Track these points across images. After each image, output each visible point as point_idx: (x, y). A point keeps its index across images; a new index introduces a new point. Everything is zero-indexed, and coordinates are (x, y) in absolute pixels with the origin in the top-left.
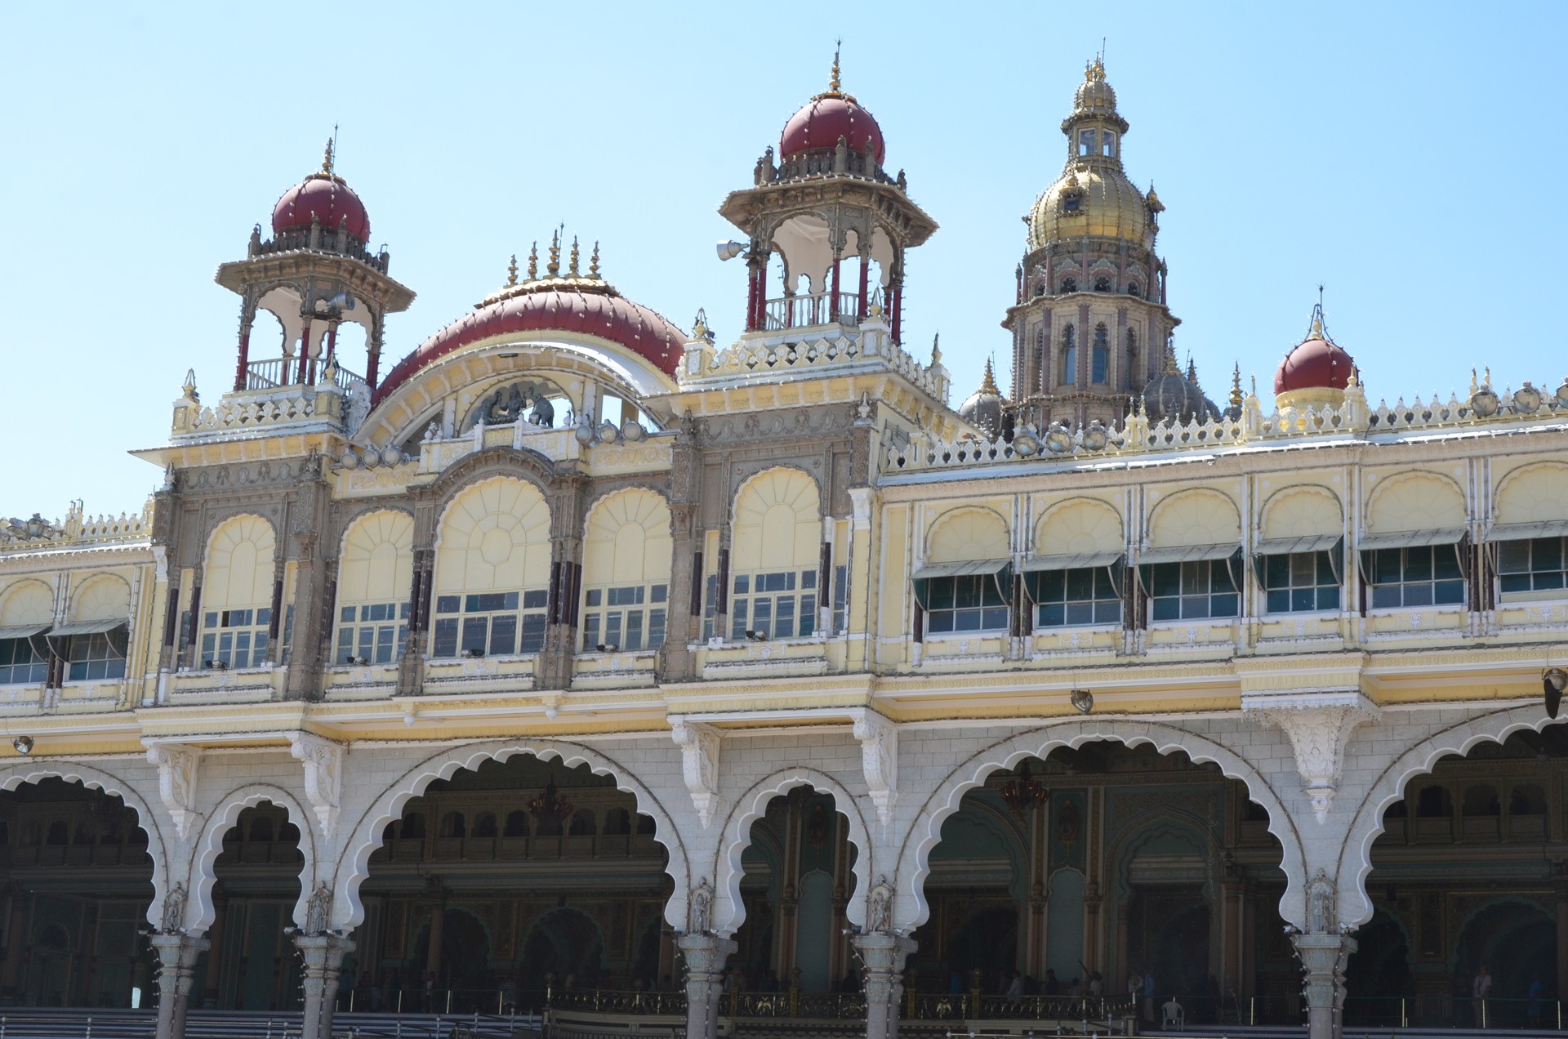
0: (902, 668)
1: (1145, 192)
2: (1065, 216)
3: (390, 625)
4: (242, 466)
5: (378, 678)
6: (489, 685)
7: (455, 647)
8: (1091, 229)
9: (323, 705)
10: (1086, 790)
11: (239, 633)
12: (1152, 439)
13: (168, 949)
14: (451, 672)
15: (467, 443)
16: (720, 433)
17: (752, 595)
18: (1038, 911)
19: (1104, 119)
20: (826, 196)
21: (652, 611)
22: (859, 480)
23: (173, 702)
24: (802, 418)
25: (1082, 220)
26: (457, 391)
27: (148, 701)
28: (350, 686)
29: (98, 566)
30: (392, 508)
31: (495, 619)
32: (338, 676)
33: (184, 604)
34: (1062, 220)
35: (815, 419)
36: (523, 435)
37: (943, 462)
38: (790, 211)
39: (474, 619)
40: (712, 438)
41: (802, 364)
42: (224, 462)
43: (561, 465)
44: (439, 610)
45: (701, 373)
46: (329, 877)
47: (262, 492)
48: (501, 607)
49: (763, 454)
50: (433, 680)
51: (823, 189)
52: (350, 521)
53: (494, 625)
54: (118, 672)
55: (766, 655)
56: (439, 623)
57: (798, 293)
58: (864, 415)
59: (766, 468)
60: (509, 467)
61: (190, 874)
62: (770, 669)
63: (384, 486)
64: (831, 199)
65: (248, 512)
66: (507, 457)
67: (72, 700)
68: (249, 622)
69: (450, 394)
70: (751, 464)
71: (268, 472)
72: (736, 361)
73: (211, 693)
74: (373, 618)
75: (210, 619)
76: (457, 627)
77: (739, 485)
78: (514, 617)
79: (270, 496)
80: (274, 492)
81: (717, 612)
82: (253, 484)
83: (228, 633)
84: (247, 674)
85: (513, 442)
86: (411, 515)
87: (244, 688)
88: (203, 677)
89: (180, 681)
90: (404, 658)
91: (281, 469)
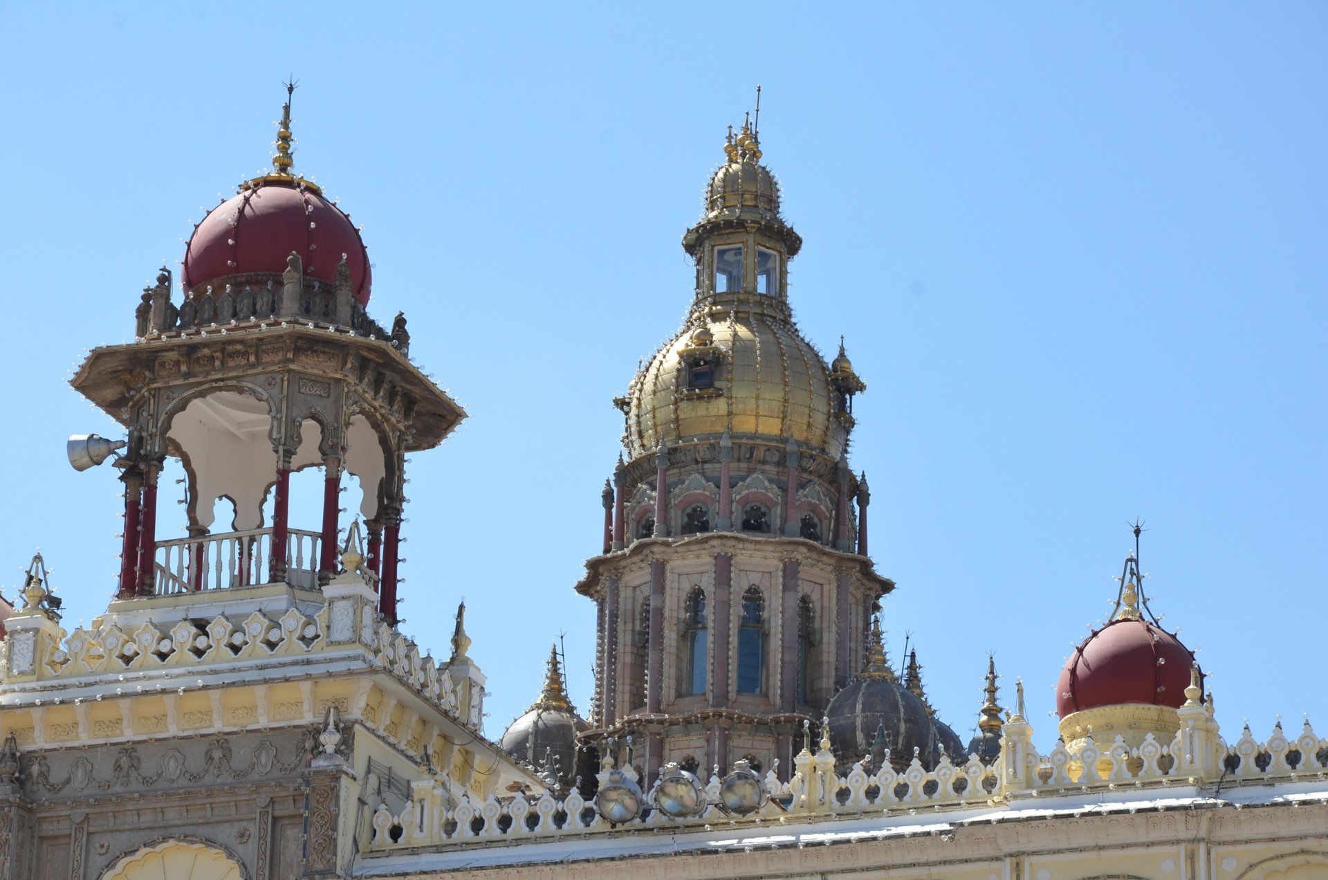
1: (829, 357)
2: (690, 399)
8: (735, 421)
12: (843, 794)
16: (68, 781)
19: (759, 229)
20: (265, 358)
22: (319, 866)
24: (217, 754)
25: (720, 406)
34: (683, 405)
35: (241, 755)
37: (471, 833)
38: (200, 384)
40: (53, 789)
41: (220, 656)
45: (35, 671)
49: (147, 819)
51: (259, 346)
57: (214, 529)
58: (330, 749)
59: (152, 844)
64: (274, 364)
70: (123, 836)
72: (100, 651)
77: (101, 873)
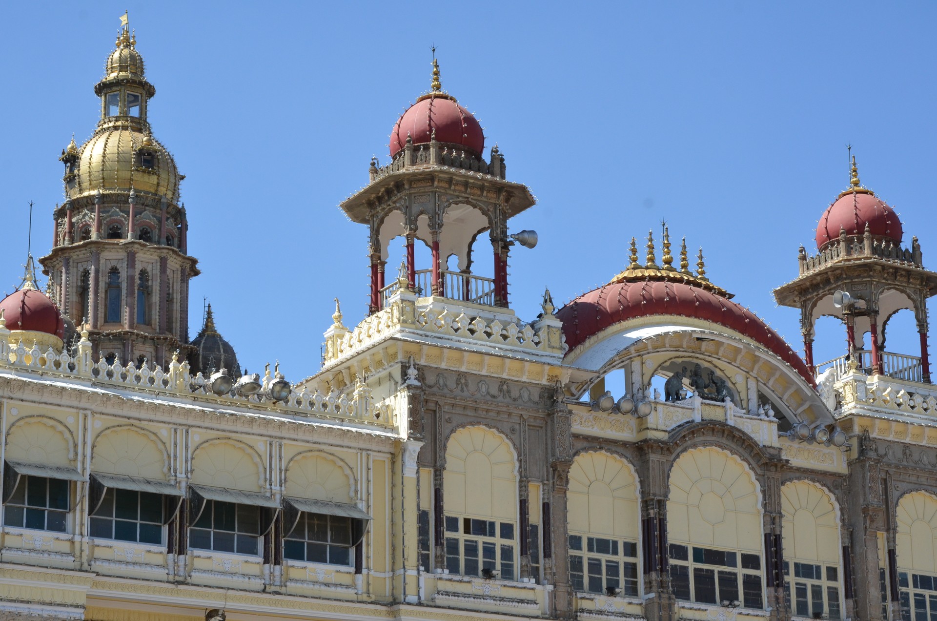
3: (615, 560)
4: (481, 379)
5: (623, 609)
7: (690, 592)
11: (484, 542)
14: (697, 615)
15: (685, 410)
16: (886, 454)
17: (912, 590)
21: (829, 587)
26: (641, 356)
27: (411, 597)
28: (601, 613)
29: (319, 443)
30: (612, 452)
31: (720, 573)
32: (584, 601)
33: (428, 504)
36: (734, 416)
39: (702, 570)
40: (881, 456)
42: (463, 369)
43: (768, 450)
44: (672, 556)
47: (504, 409)
48: (722, 563)
49: (913, 479)
52: (575, 455)
53: (719, 578)
56: (674, 569)
59: (917, 490)
60: (724, 441)
63: (603, 429)
65: (487, 425)
66: (726, 433)
67: (303, 581)
68: (492, 534)
69: (635, 357)
70: (905, 484)
71: (509, 392)
72: (888, 398)
73: (479, 600)
74: (599, 551)
75: (453, 524)
76: (688, 575)
77: (898, 499)
78: (735, 574)
79: (510, 414)
80: (515, 411)
81: (893, 600)
82: (494, 400)
83: (472, 541)
84: (512, 587)
85: (726, 420)
86: (631, 462)
87: (512, 600)
88: (465, 582)
89: (440, 582)
90: (660, 596)
91: (522, 392)
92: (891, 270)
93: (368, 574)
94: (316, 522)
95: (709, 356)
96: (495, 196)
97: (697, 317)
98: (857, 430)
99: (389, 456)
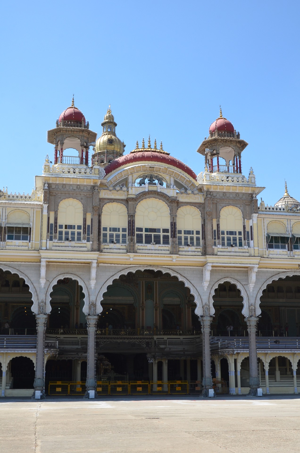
0: (265, 256)
3: (119, 233)
4: (70, 185)
5: (119, 247)
6: (157, 252)
7: (143, 241)
8: (115, 149)
9: (103, 253)
10: (154, 282)
11: (71, 231)
13: (41, 319)
14: (144, 248)
15: (143, 188)
16: (216, 196)
17: (226, 236)
18: (143, 310)
21: (196, 237)
22: (256, 212)
23: (53, 249)
24: (238, 195)
25: (113, 147)
26: (132, 174)
27: (44, 248)
28: (111, 249)
29: (18, 207)
30: (118, 203)
31: (154, 235)
32: (105, 246)
33: (52, 221)
34: (108, 145)
35: (241, 196)
36: (160, 188)
38: (224, 145)
39: (148, 234)
40: (214, 197)
42: (64, 183)
43: (172, 198)
44: (137, 231)
45: (210, 180)
46: (94, 300)
47: (78, 193)
48: (156, 232)
49: (227, 202)
50: (140, 249)
51: (233, 141)
52: (105, 204)
53: (154, 236)
54: (25, 238)
55: (233, 250)
56: (137, 235)
58: (254, 197)
59: (228, 206)
60: (156, 196)
61: (46, 297)
62: (235, 254)
63: (115, 196)
64: (234, 144)
65: (73, 198)
66: (157, 194)
67: (11, 246)
68: (74, 228)
69: (130, 174)
70: (224, 204)
71: (80, 188)
72: (218, 179)
73: (66, 247)
74: (113, 231)
75: (61, 227)
76: (143, 236)
77: (221, 209)
78: (160, 235)
79: (80, 194)
80: (82, 193)
81: (218, 239)
82: (75, 191)
83: (67, 231)
84: (78, 243)
85: (157, 190)
86: (124, 205)
87: (78, 247)
88: (63, 243)
89: (54, 243)
90: (130, 243)
91: (84, 188)
92: (225, 140)
93: (32, 242)
94: (17, 229)
95: (157, 172)
96: (82, 133)
97: (151, 161)
98: (205, 189)
99: (41, 209)
